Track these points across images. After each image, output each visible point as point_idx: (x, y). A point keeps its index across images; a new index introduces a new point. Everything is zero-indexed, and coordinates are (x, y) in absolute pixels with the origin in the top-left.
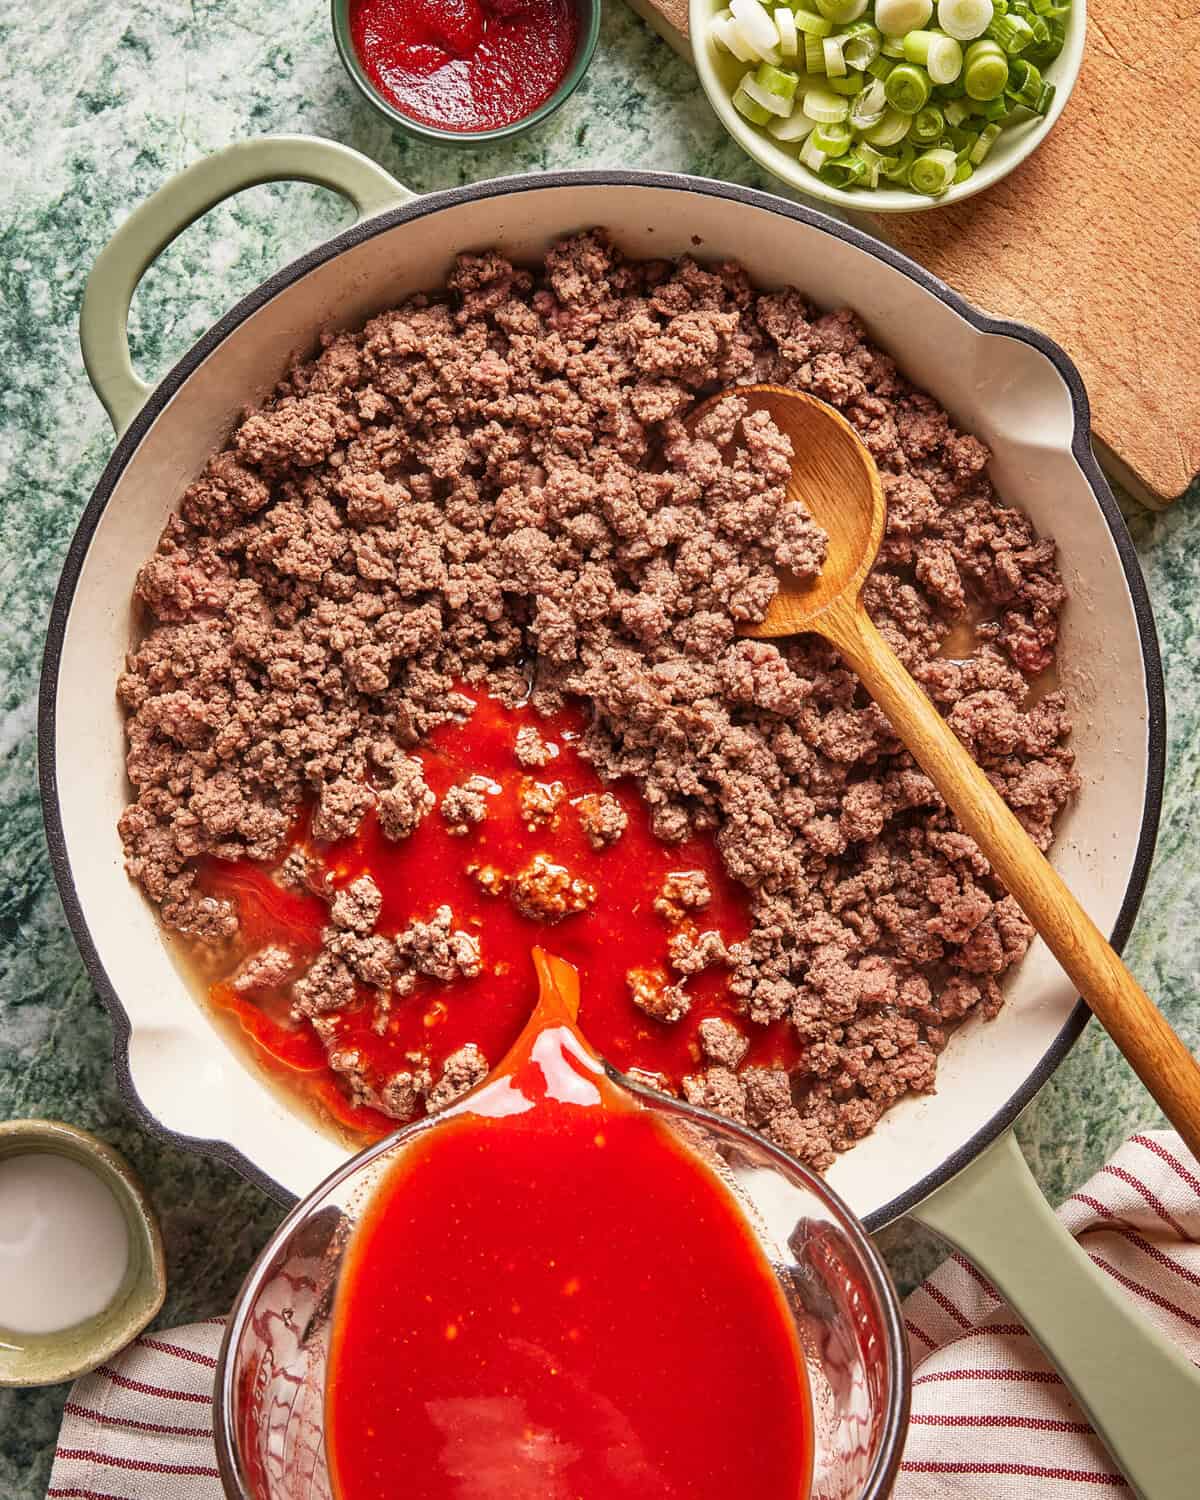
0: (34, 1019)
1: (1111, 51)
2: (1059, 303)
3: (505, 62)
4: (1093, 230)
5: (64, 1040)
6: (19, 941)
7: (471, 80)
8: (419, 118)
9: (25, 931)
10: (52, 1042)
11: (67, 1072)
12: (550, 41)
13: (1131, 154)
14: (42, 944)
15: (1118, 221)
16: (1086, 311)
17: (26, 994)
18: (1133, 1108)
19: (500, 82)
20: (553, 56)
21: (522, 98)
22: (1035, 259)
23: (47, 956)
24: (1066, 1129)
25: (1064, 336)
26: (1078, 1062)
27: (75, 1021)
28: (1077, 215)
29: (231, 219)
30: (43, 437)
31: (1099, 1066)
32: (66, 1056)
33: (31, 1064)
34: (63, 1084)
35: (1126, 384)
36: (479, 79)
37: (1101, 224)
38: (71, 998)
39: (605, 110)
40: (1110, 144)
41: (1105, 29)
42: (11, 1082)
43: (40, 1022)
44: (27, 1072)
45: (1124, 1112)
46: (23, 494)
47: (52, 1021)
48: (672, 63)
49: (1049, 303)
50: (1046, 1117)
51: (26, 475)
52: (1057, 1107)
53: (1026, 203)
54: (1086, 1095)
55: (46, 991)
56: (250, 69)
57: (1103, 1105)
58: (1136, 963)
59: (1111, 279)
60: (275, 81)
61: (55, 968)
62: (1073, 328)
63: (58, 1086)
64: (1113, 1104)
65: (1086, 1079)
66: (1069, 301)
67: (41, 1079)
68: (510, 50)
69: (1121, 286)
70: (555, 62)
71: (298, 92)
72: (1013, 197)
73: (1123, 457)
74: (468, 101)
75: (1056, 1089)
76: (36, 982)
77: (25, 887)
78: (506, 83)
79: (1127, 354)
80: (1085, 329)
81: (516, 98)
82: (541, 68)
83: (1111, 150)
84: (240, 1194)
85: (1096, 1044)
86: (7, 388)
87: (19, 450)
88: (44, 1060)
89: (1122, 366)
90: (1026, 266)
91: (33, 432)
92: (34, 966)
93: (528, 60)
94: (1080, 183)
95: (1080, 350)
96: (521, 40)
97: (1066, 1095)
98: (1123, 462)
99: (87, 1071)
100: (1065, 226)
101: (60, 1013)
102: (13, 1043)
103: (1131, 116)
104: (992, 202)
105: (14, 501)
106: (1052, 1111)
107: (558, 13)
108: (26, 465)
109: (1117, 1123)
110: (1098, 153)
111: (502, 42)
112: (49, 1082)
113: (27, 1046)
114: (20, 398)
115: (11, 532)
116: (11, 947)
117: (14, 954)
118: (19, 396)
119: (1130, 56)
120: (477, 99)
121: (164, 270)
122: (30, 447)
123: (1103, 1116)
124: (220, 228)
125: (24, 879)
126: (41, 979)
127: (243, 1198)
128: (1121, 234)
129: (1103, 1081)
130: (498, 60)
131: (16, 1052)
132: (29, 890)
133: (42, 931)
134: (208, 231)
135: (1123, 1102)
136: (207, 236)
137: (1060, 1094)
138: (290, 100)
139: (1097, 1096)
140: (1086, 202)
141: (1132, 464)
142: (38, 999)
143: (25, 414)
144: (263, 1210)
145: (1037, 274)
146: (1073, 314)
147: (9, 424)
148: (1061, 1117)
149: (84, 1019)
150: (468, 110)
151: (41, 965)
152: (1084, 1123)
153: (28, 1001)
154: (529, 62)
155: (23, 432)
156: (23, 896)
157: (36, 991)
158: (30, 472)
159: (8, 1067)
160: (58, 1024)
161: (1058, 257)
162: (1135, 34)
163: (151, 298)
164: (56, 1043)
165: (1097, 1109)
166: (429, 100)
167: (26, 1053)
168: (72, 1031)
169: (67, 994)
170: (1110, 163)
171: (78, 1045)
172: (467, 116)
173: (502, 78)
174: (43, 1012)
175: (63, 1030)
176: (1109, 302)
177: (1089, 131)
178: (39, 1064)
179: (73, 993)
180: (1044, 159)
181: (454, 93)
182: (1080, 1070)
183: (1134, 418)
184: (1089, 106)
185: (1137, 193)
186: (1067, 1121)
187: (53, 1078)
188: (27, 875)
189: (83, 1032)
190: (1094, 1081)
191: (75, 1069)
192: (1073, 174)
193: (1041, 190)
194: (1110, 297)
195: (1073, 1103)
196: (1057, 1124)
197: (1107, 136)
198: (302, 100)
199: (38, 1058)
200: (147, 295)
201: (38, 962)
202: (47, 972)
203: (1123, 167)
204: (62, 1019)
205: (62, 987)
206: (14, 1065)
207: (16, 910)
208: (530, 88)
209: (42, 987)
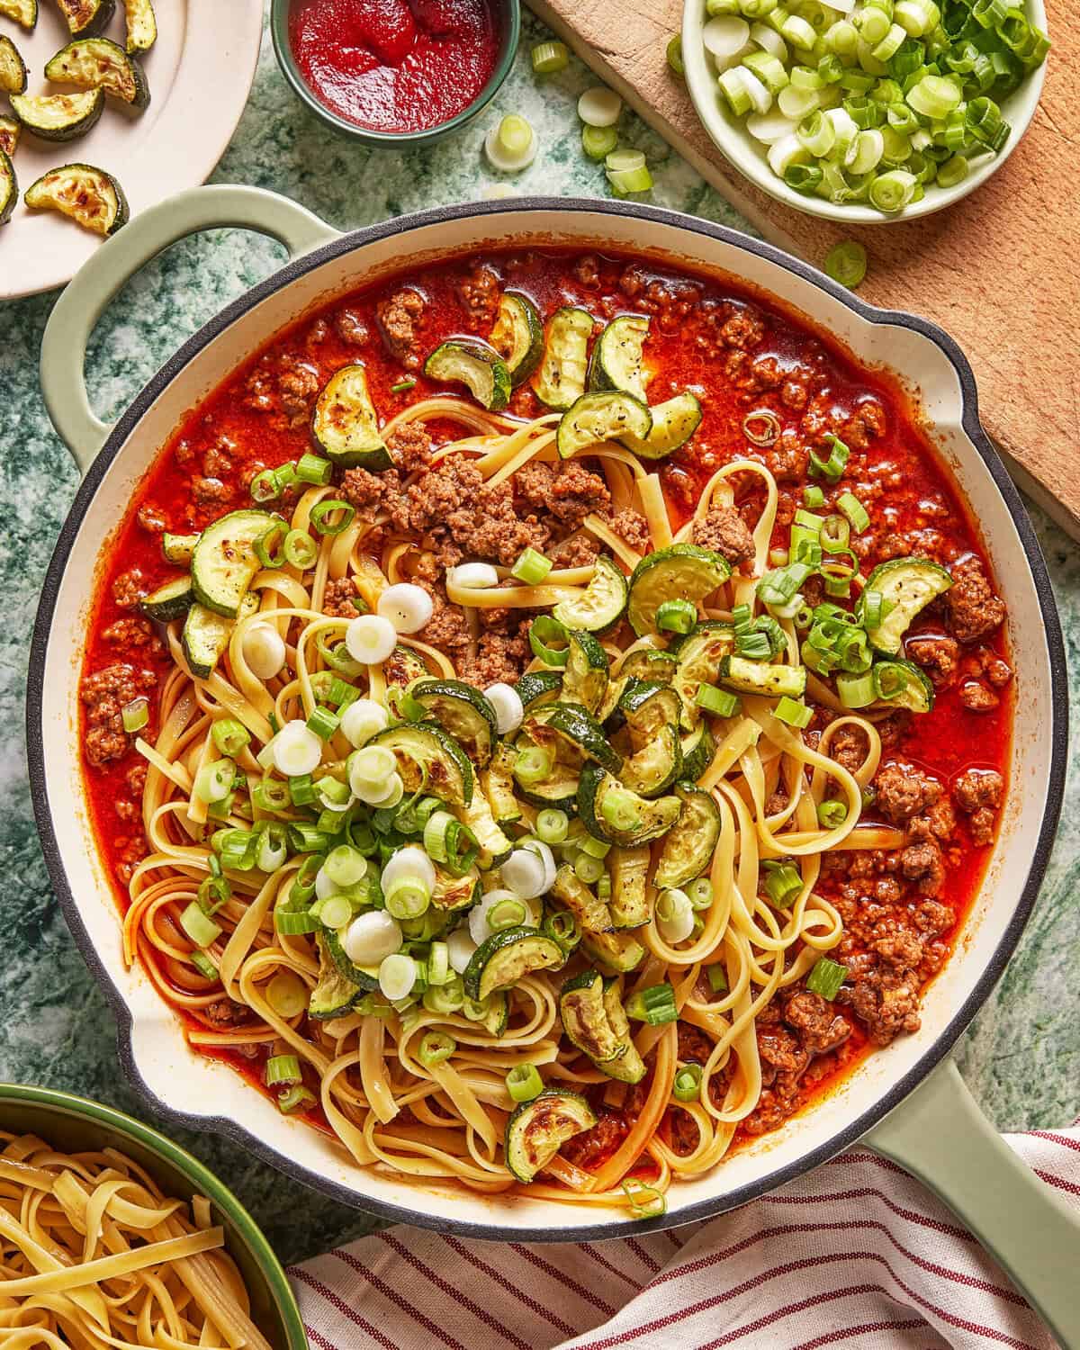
0: (56, 1019)
1: (1050, 124)
2: (1003, 357)
3: (429, 74)
4: (1034, 291)
5: (83, 1039)
6: (42, 946)
7: (396, 86)
8: (341, 114)
9: (47, 938)
10: (70, 1041)
11: (85, 1067)
12: (473, 61)
13: (1069, 220)
14: (62, 950)
15: (1057, 282)
16: (1028, 366)
17: (48, 995)
18: (1070, 1101)
19: (421, 92)
20: (473, 74)
21: (439, 109)
22: (980, 318)
23: (65, 961)
24: (1009, 1120)
25: (1006, 388)
26: (1020, 1059)
27: (93, 1021)
28: (1018, 277)
29: (238, 280)
30: (64, 481)
31: (1038, 1062)
32: (84, 1053)
33: (52, 1061)
34: (82, 1079)
35: (1064, 432)
36: (403, 87)
37: (1041, 285)
38: (90, 999)
39: (583, 179)
40: (1049, 211)
41: (1045, 105)
42: (34, 1077)
43: (60, 1021)
44: (49, 1069)
45: (1063, 1104)
46: (46, 533)
47: (72, 1020)
48: (645, 136)
49: (993, 357)
50: (990, 1109)
51: (48, 517)
52: (1001, 1100)
53: (973, 265)
54: (1027, 1089)
55: (67, 991)
56: (255, 142)
57: (1042, 1099)
58: (1073, 967)
59: (1051, 335)
60: (278, 153)
61: (75, 971)
62: (1015, 380)
63: (78, 1081)
64: (1052, 1097)
65: (1027, 1073)
66: (1012, 356)
67: (61, 1074)
68: (435, 63)
69: (1060, 342)
70: (474, 80)
71: (300, 162)
72: (959, 259)
73: (1062, 500)
74: (389, 105)
75: (1000, 1083)
76: (57, 984)
77: (47, 897)
78: (427, 93)
79: (1065, 405)
80: (1026, 382)
81: (434, 108)
82: (460, 84)
83: (1051, 216)
84: (245, 1181)
85: (1036, 1042)
86: (31, 436)
87: (42, 494)
88: (64, 1057)
89: (1061, 416)
90: (972, 324)
91: (55, 477)
92: (55, 969)
93: (449, 75)
94: (1022, 247)
95: (1023, 401)
96: (447, 56)
97: (1009, 1090)
98: (1061, 504)
99: (104, 1066)
100: (1008, 286)
101: (79, 1013)
102: (35, 1040)
103: (1070, 186)
104: (942, 264)
105: (37, 540)
106: (996, 1104)
107: (483, 37)
108: (48, 507)
109: (1056, 1115)
110: (1039, 219)
111: (429, 56)
112: (70, 1077)
113: (48, 1044)
114: (43, 446)
115: (35, 569)
116: (34, 952)
117: (37, 959)
118: (42, 443)
119: (1069, 131)
120: (398, 104)
121: (175, 327)
122: (52, 490)
123: (1043, 1108)
124: (228, 288)
125: (46, 890)
126: (62, 984)
127: (249, 1185)
128: (1059, 295)
129: (1043, 1076)
130: (423, 71)
131: (38, 1050)
132: (51, 900)
133: (63, 938)
134: (216, 291)
135: (1061, 1096)
136: (216, 296)
137: (1003, 1087)
138: (291, 170)
139: (1038, 1090)
140: (1028, 264)
141: (1070, 506)
142: (59, 1001)
143: (48, 460)
144: (267, 1195)
145: (983, 331)
146: (1015, 368)
147: (33, 469)
148: (1004, 1110)
149: (101, 1019)
150: (388, 113)
151: (62, 969)
152: (1026, 1115)
153: (49, 1002)
154: (451, 78)
155: (46, 476)
156: (44, 905)
157: (57, 993)
158: (53, 514)
159: (32, 1063)
160: (77, 1023)
161: (1001, 315)
162: (1072, 109)
163: (163, 354)
164: (75, 1041)
165: (1037, 1101)
166: (353, 99)
167: (47, 1050)
168: (90, 1030)
169: (86, 995)
170: (1049, 228)
171: (96, 1043)
172: (386, 118)
173: (424, 88)
174: (64, 1012)
175: (82, 1028)
176: (1049, 357)
177: (1031, 199)
178: (60, 1060)
179: (92, 994)
180: (989, 224)
181: (378, 96)
182: (1022, 1066)
183: (1072, 464)
184: (1030, 175)
185: (1075, 256)
186: (1009, 1114)
187: (72, 1073)
188: (49, 886)
189: (100, 1031)
190: (1036, 1076)
191: (94, 1065)
192: (1015, 238)
193: (986, 253)
194: (1049, 352)
195: (1015, 1096)
196: (1000, 1116)
197: (1048, 204)
198: (304, 169)
199: (59, 1055)
200: (160, 350)
201: (59, 966)
202: (67, 975)
203: (1061, 232)
204: (81, 1019)
205: (82, 990)
206: (37, 1061)
207: (39, 918)
208: (447, 101)
209: (63, 989)
